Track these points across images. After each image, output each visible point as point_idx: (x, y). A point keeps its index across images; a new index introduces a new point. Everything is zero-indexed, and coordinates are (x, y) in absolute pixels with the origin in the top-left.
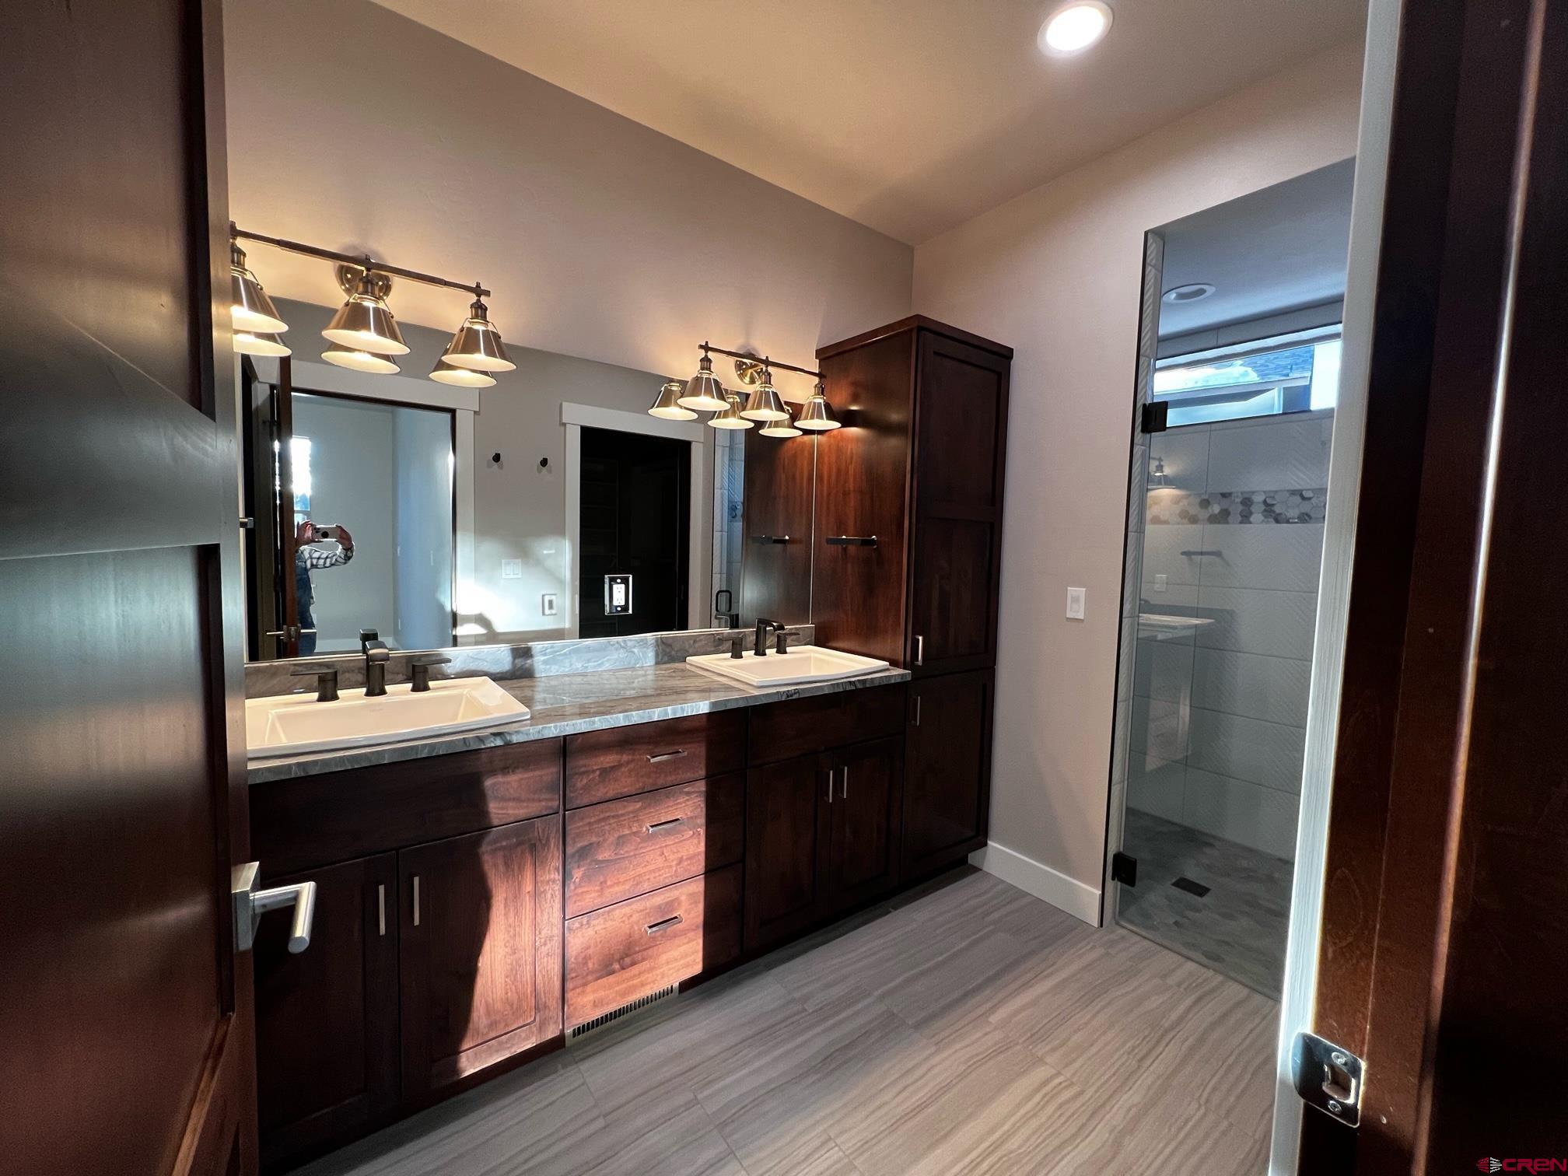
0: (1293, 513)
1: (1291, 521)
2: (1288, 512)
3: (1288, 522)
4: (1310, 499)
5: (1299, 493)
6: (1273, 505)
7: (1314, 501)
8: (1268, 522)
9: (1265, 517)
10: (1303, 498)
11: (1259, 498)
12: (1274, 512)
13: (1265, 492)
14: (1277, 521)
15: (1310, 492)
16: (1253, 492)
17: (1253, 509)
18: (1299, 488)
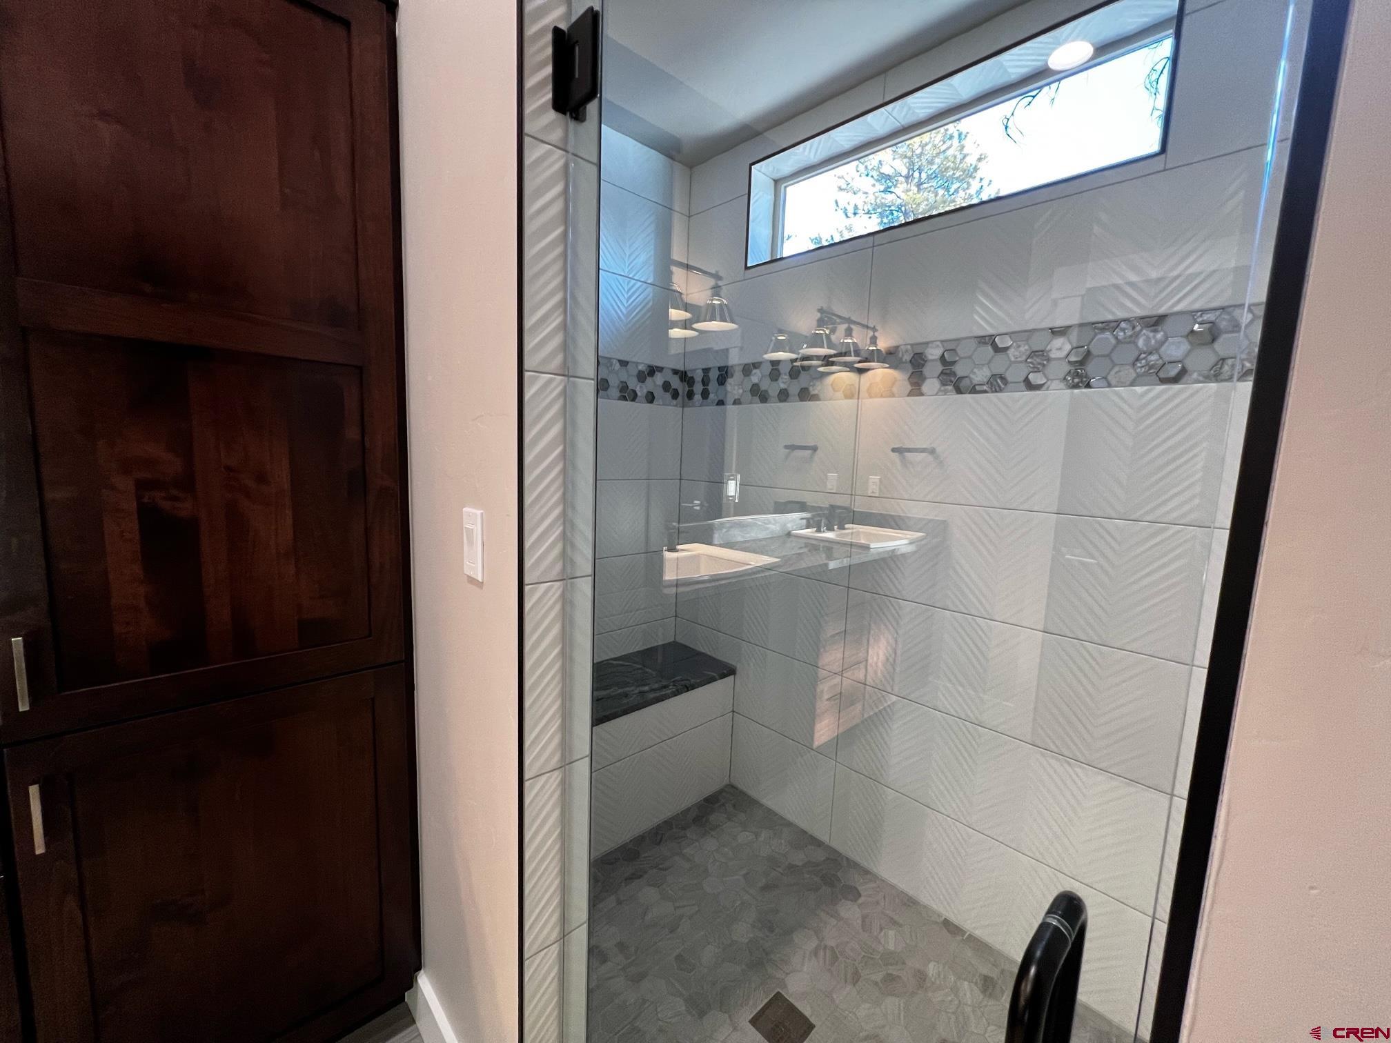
0: (981, 375)
1: (978, 388)
2: (975, 373)
3: (973, 391)
4: (1006, 349)
5: (988, 341)
6: (954, 363)
7: (1011, 352)
8: (946, 393)
9: (944, 384)
10: (997, 349)
11: (934, 353)
12: (954, 374)
13: (942, 341)
14: (959, 391)
15: (1007, 337)
16: (927, 343)
17: (927, 370)
18: (991, 331)
